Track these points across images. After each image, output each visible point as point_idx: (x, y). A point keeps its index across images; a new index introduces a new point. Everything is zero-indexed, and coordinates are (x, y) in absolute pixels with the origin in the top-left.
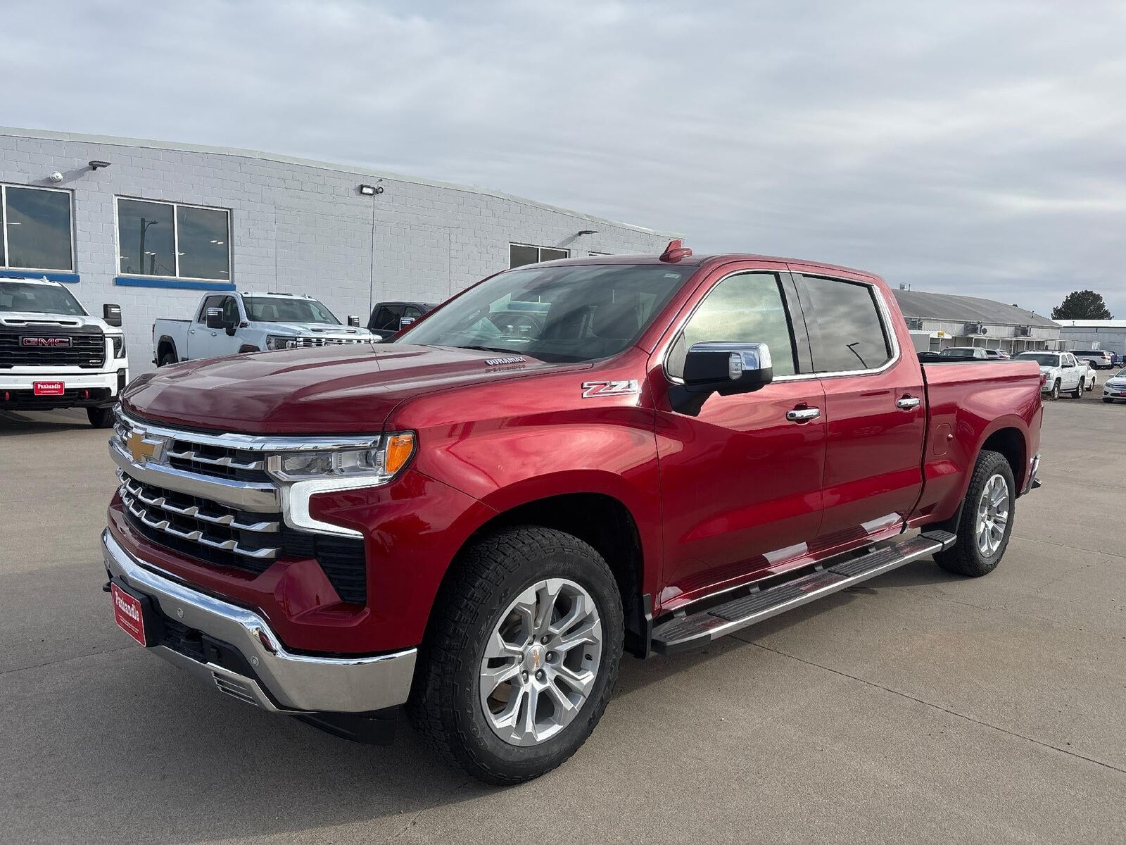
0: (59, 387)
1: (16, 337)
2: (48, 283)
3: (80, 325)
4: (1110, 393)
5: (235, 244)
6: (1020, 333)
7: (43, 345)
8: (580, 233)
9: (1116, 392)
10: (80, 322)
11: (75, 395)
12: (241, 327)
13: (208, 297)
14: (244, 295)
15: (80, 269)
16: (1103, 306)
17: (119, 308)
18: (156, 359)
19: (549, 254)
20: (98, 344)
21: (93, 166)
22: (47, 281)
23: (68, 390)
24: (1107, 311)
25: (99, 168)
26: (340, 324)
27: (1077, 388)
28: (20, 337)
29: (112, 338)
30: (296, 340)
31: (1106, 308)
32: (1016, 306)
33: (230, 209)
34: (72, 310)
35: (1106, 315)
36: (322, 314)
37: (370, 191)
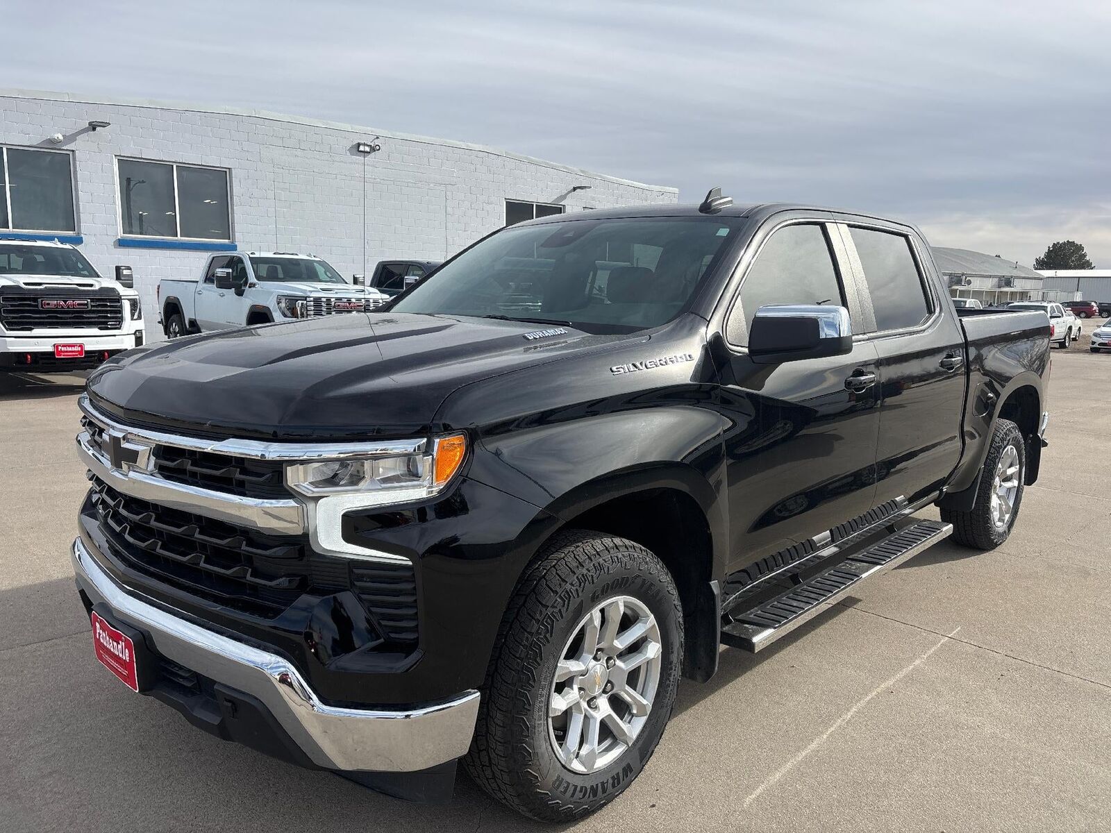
0: (79, 349)
1: (35, 300)
2: (60, 245)
3: (97, 287)
4: (1098, 343)
5: (235, 204)
6: (1003, 284)
7: (62, 308)
8: (575, 189)
9: (1103, 342)
10: (97, 284)
11: (94, 356)
12: (250, 287)
13: (214, 258)
14: (251, 256)
15: (83, 230)
16: (1085, 256)
17: (130, 269)
18: (162, 319)
19: (544, 210)
20: (116, 307)
21: (93, 127)
22: (59, 243)
23: (87, 352)
24: (1088, 261)
25: (98, 129)
26: (346, 283)
27: (1065, 338)
28: (39, 300)
29: (128, 300)
30: (306, 300)
31: (1087, 258)
32: (999, 256)
33: (229, 169)
34: (86, 273)
35: (1086, 265)
36: (328, 273)
37: (367, 149)
